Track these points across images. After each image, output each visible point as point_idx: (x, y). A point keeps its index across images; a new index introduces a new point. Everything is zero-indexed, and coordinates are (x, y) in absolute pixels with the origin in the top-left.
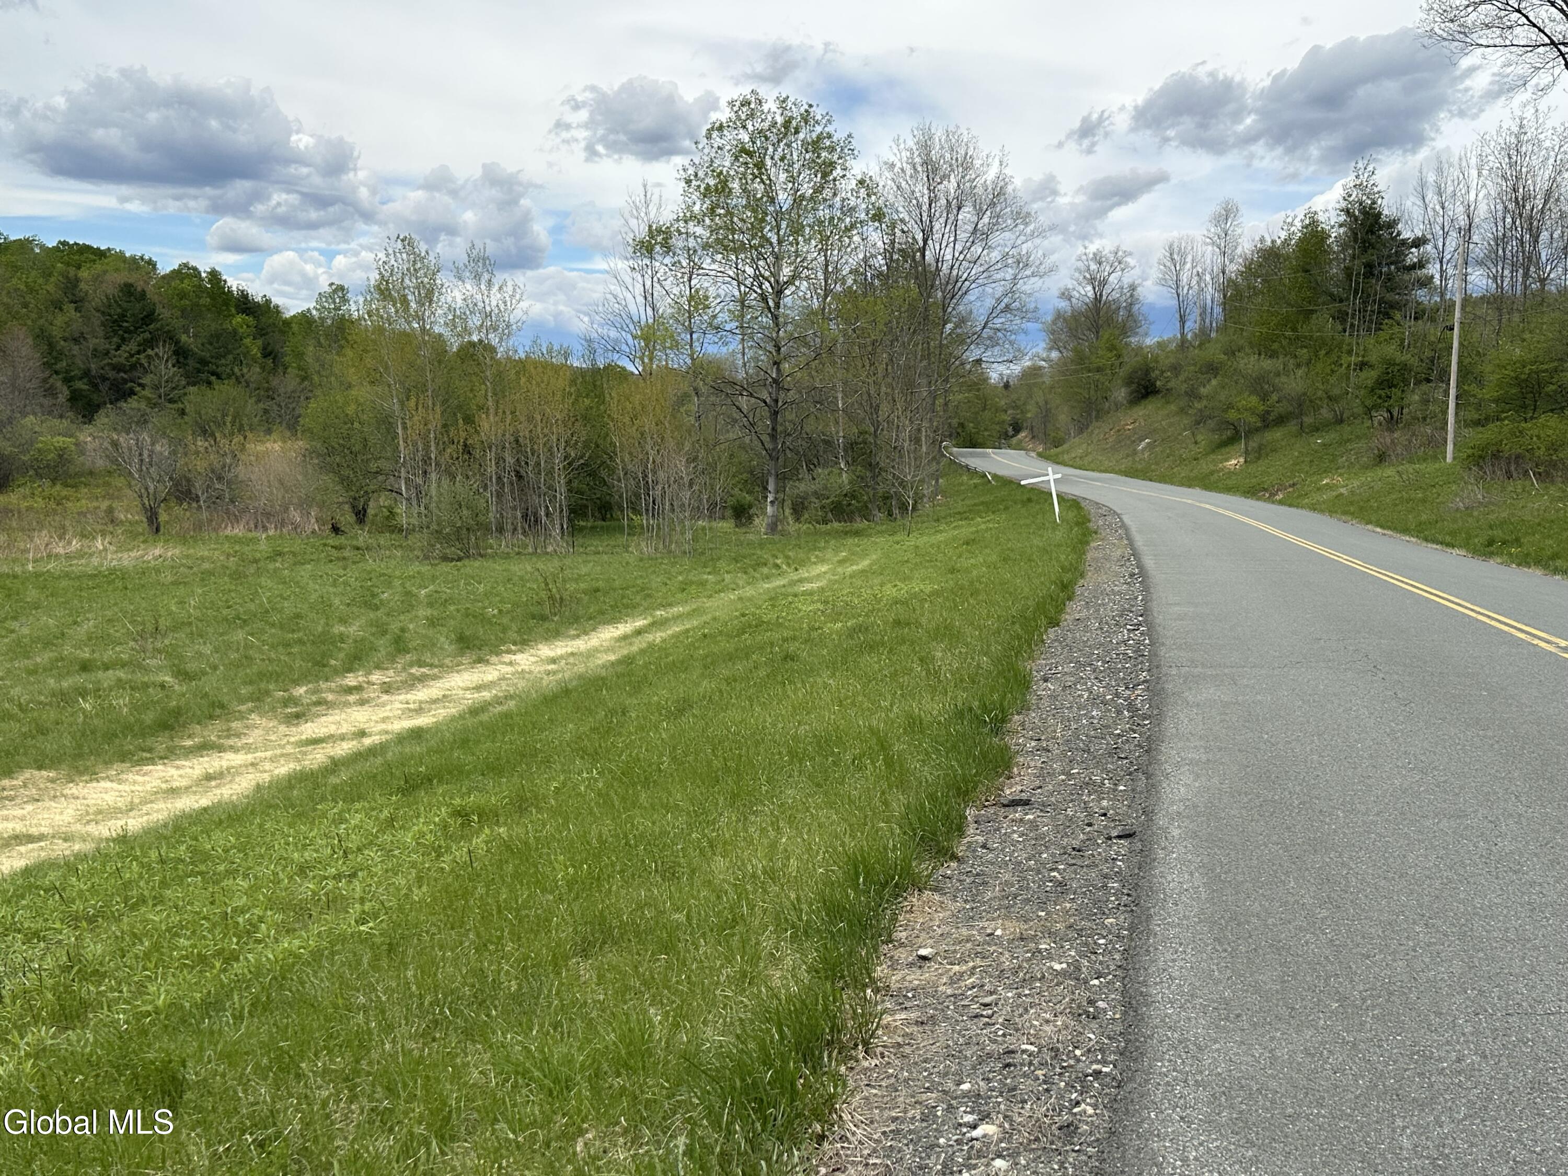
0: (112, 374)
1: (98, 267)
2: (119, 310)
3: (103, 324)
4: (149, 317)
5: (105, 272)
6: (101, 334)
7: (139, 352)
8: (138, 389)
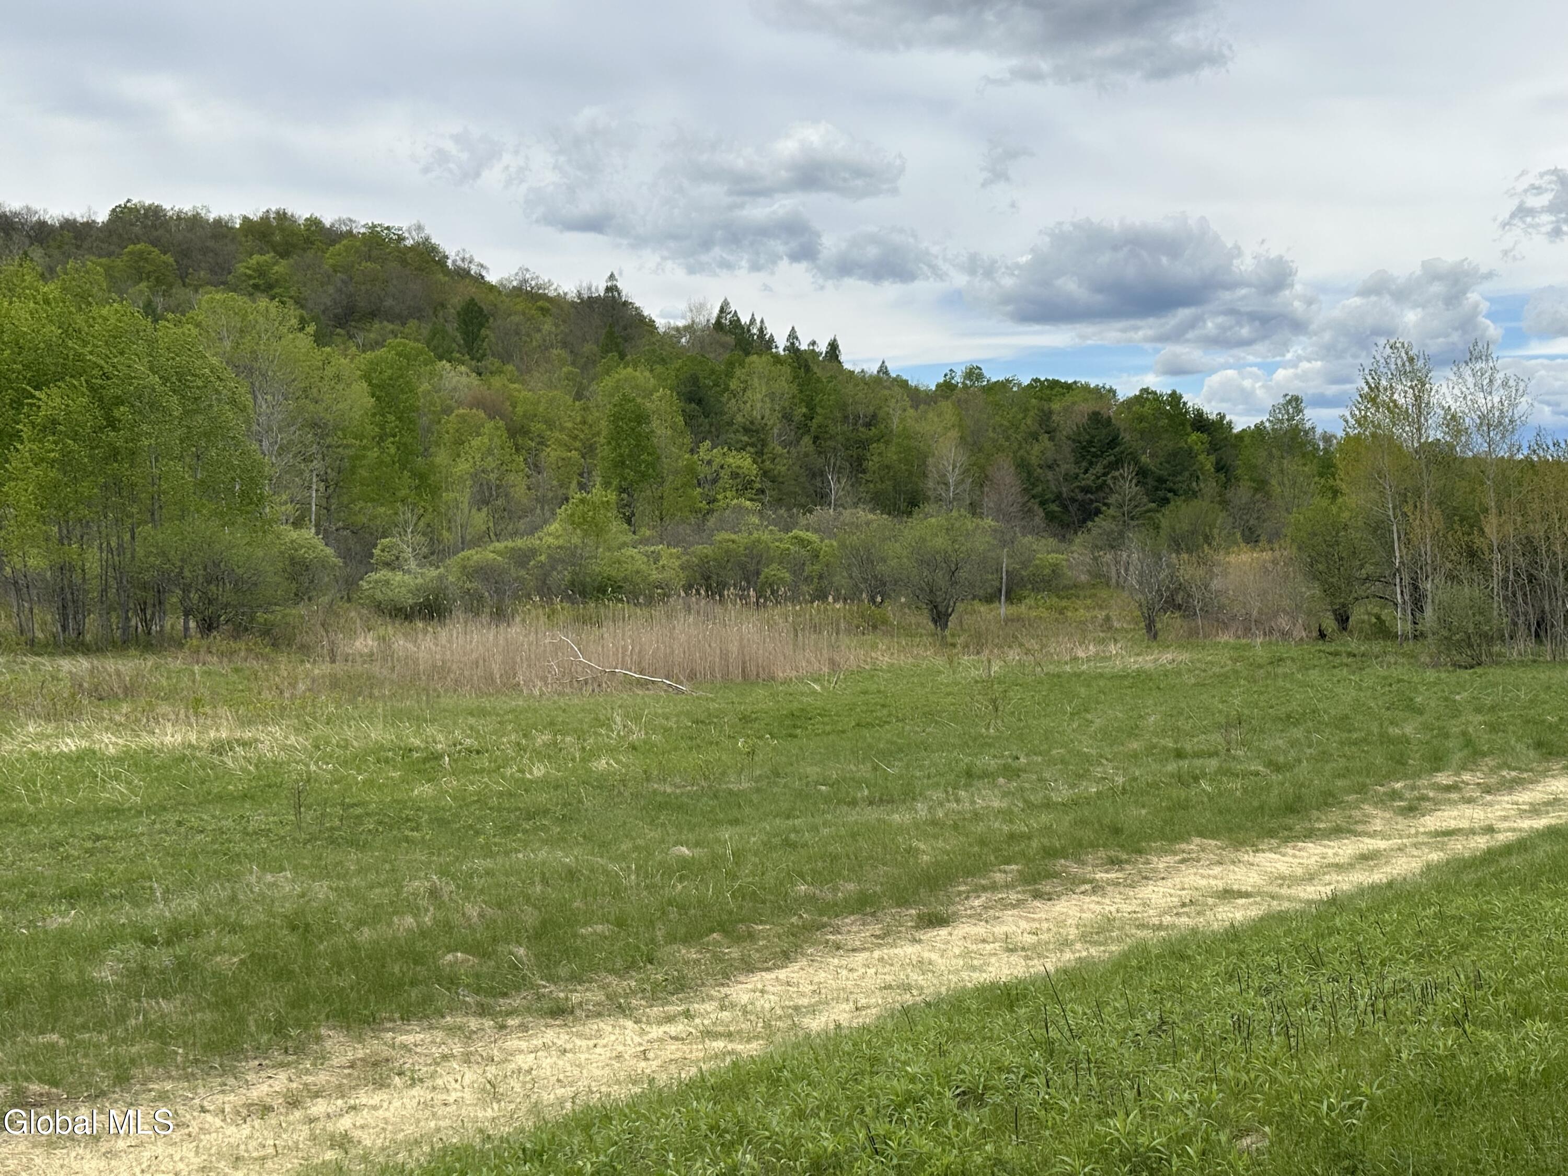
0: (1080, 496)
1: (1068, 399)
2: (1087, 437)
3: (1073, 451)
4: (1114, 442)
5: (1074, 403)
6: (1072, 460)
7: (1105, 475)
8: (1104, 508)
